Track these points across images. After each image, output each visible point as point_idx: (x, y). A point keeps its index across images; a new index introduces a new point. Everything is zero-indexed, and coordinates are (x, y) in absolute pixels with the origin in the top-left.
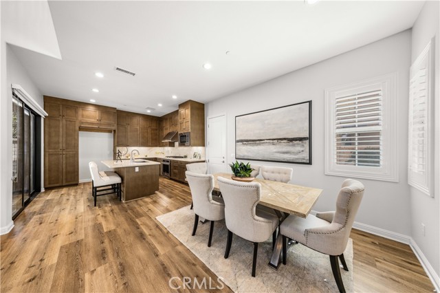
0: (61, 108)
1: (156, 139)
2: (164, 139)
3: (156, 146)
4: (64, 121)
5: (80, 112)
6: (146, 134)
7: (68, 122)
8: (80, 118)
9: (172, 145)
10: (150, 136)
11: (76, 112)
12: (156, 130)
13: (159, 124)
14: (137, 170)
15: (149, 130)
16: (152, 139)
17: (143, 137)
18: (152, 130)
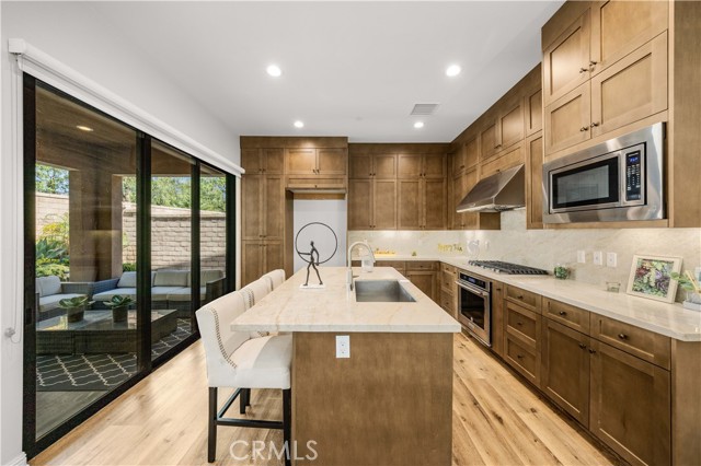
0: (261, 155)
1: (438, 209)
2: (464, 203)
3: (439, 227)
4: (265, 181)
5: (288, 158)
6: (412, 196)
7: (271, 182)
8: (286, 171)
9: (491, 221)
10: (422, 199)
11: (282, 160)
12: (440, 181)
13: (449, 164)
14: (343, 349)
15: (421, 184)
16: (429, 209)
17: (407, 204)
18: (430, 182)
